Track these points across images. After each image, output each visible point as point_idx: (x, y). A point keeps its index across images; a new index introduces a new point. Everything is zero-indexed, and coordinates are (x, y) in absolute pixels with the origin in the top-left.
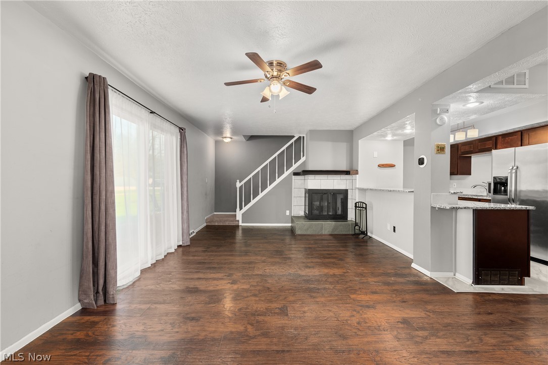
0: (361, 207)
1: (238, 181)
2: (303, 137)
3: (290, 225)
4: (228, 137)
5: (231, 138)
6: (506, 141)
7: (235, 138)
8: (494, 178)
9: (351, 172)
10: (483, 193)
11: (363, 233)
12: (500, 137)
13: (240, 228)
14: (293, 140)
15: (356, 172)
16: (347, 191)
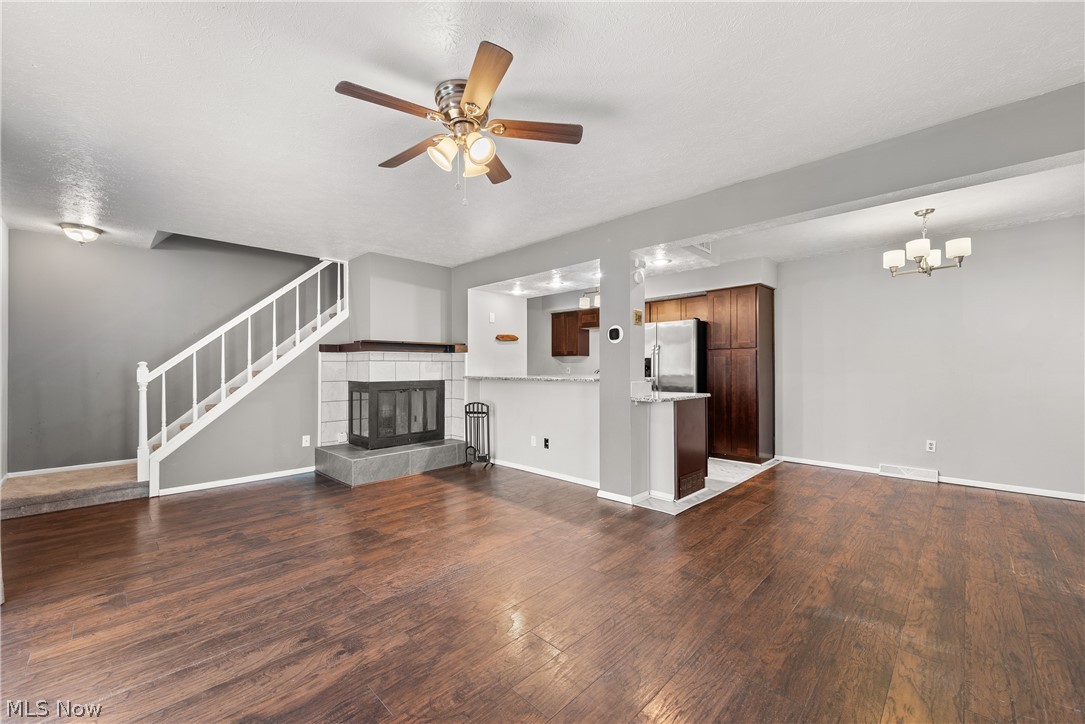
0: (477, 413)
1: (143, 365)
2: (342, 265)
3: (312, 469)
4: (87, 227)
5: (100, 232)
7: (114, 232)
9: (457, 347)
11: (484, 459)
13: (153, 504)
14: (317, 269)
15: (464, 348)
16: (442, 383)
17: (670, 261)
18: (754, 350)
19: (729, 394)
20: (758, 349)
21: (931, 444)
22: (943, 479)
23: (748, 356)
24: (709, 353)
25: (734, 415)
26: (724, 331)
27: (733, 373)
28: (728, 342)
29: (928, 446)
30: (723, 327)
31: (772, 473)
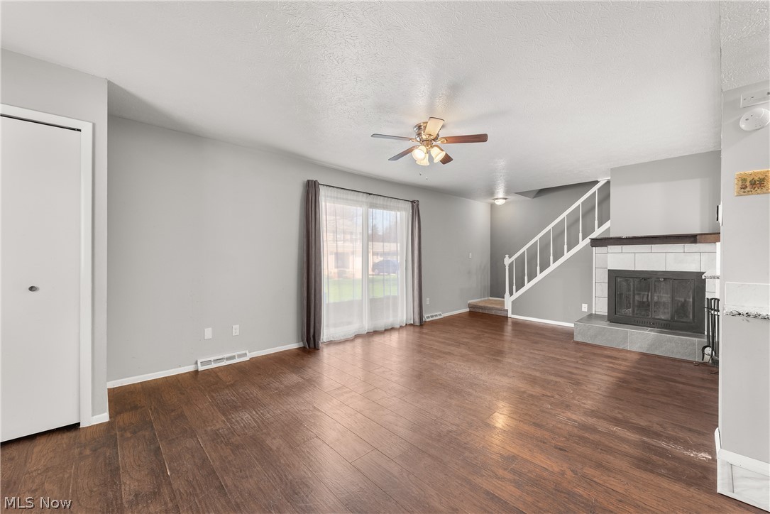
1: (507, 256)
4: (501, 198)
5: (505, 199)
13: (510, 320)
14: (595, 188)
16: (703, 274)
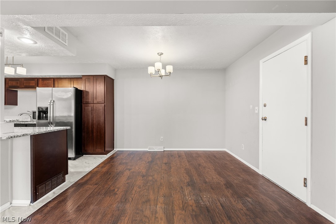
6: (44, 83)
8: (39, 108)
10: (28, 119)
12: (41, 80)
17: (36, 43)
18: (103, 105)
19: (93, 125)
20: (105, 104)
21: (162, 138)
22: (165, 149)
23: (101, 107)
24: (83, 105)
25: (94, 134)
26: (90, 95)
27: (94, 115)
28: (92, 100)
29: (161, 139)
30: (90, 93)
31: (112, 158)
